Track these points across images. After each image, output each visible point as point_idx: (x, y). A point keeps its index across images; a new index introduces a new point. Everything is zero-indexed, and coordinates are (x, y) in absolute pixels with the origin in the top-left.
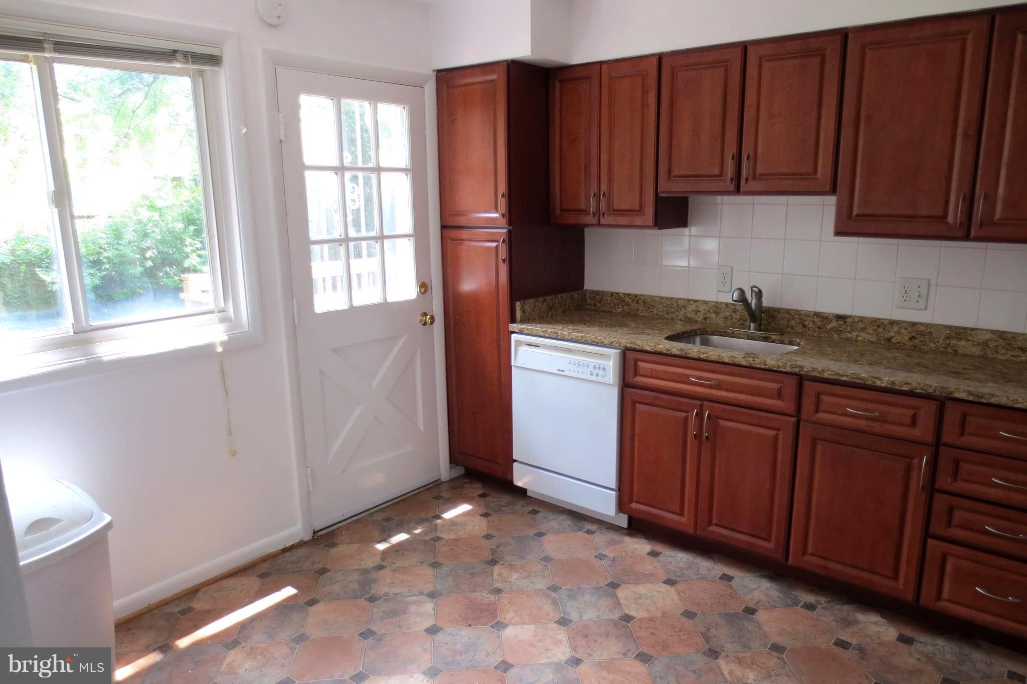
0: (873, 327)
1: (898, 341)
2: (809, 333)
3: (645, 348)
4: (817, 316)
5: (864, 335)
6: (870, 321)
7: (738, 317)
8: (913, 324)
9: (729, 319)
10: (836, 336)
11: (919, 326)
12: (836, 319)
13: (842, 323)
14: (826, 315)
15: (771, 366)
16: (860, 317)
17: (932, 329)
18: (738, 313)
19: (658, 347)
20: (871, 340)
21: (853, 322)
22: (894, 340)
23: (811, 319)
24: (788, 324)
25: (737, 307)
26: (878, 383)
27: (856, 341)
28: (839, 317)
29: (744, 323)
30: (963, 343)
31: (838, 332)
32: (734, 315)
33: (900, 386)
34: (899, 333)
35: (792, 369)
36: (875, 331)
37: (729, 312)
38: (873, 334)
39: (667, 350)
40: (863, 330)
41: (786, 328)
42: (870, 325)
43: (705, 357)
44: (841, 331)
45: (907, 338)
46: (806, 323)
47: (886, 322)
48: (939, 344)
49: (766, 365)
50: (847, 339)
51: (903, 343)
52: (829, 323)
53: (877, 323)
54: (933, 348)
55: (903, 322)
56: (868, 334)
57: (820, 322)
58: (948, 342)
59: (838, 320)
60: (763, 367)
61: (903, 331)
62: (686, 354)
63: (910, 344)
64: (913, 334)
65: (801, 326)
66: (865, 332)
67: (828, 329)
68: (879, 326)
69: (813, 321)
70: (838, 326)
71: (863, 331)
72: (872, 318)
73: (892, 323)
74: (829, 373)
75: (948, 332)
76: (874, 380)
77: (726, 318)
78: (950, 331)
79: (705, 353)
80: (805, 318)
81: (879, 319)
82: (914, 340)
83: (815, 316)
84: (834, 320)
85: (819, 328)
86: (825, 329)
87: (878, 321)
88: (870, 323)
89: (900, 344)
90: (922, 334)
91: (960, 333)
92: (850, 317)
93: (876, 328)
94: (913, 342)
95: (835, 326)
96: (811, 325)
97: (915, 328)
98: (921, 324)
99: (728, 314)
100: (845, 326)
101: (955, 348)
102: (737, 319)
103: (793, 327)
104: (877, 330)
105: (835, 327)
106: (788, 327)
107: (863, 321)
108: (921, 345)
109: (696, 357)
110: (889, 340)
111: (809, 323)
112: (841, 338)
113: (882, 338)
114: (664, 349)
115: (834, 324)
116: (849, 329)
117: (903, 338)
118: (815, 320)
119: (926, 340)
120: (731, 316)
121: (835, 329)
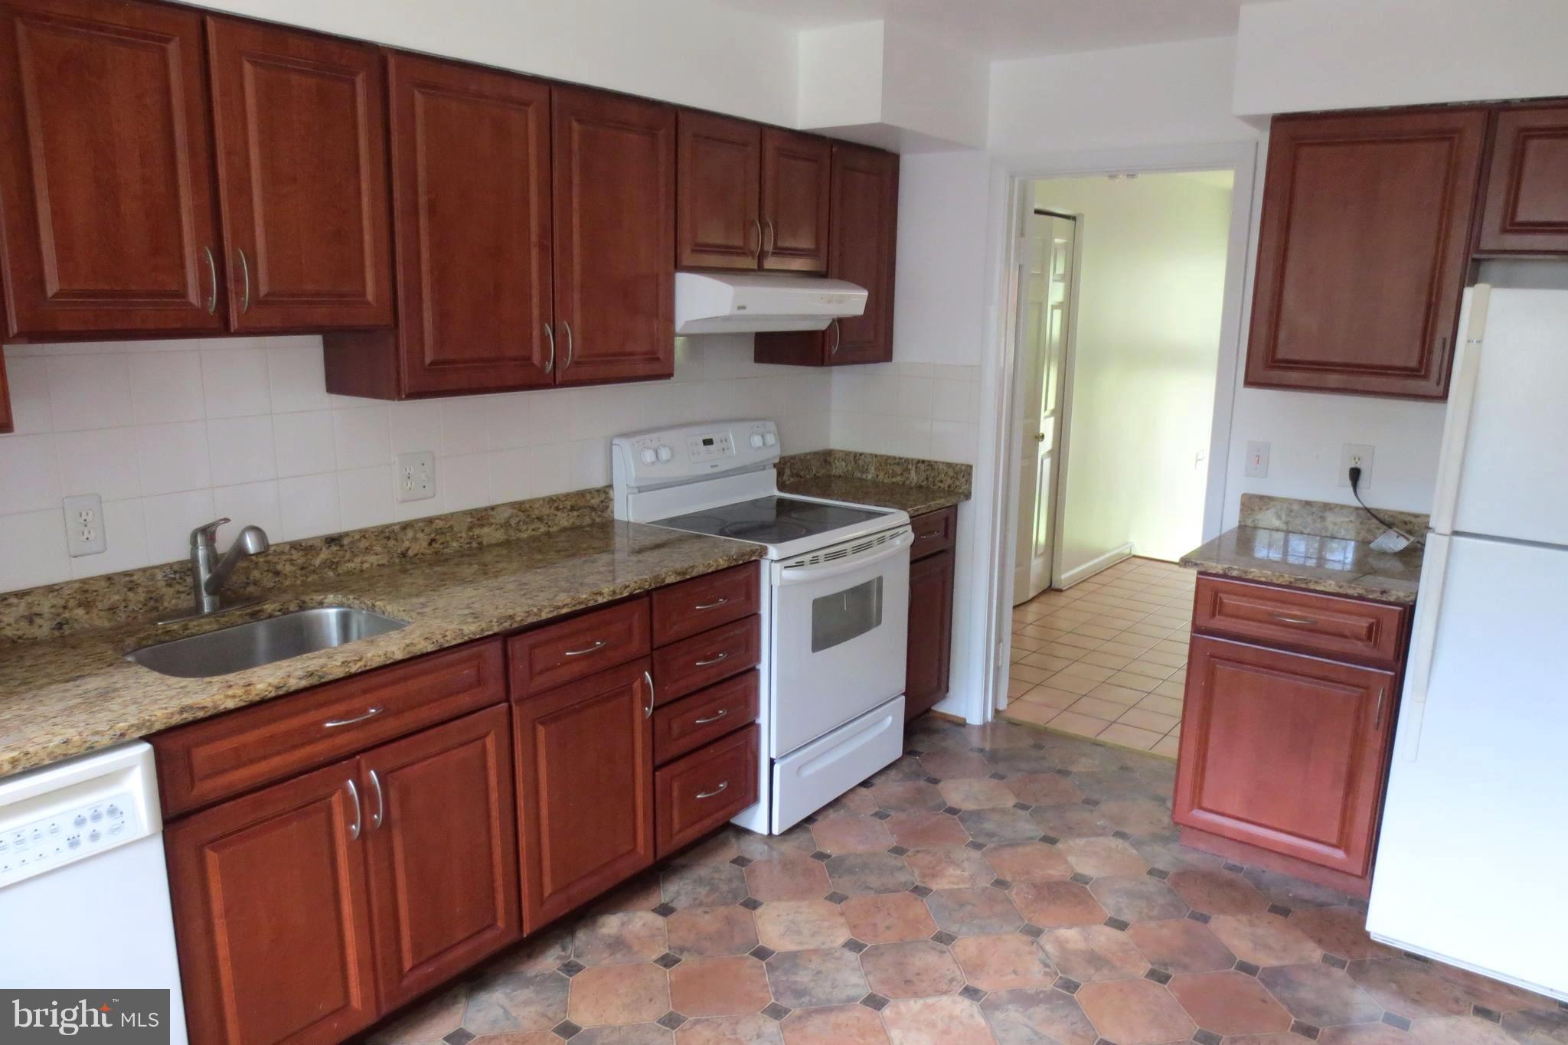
0: (381, 542)
1: (416, 551)
2: (287, 583)
3: (222, 707)
4: (296, 549)
5: (372, 559)
6: (376, 534)
7: (142, 597)
8: (430, 521)
9: (122, 608)
10: (331, 574)
11: (437, 521)
12: (327, 545)
13: (338, 548)
14: (310, 543)
15: (471, 636)
16: (360, 531)
17: (452, 523)
18: (140, 590)
19: (254, 693)
20: (381, 562)
21: (352, 543)
22: (411, 553)
23: (288, 557)
24: (248, 578)
25: (135, 578)
26: (601, 600)
27: (362, 571)
28: (332, 540)
29: (158, 605)
30: (486, 530)
31: (334, 567)
32: (131, 595)
33: (621, 594)
34: (415, 539)
35: (501, 627)
36: (385, 547)
37: (118, 593)
38: (383, 553)
39: (278, 688)
40: (368, 550)
41: (245, 588)
42: (376, 540)
43: (360, 667)
44: (337, 563)
45: (425, 544)
46: (280, 567)
47: (397, 528)
48: (462, 540)
49: (465, 636)
50: (349, 573)
51: (422, 554)
52: (318, 555)
53: (386, 534)
54: (458, 548)
55: (417, 521)
56: (377, 554)
57: (302, 558)
58: (471, 534)
59: (330, 546)
60: (459, 641)
61: (420, 535)
62: (320, 677)
63: (430, 552)
64: (433, 535)
65: (271, 574)
66: (372, 552)
67: (317, 565)
68: (388, 538)
69: (291, 560)
70: (329, 556)
71: (369, 553)
72: (377, 527)
73: (405, 526)
74: (547, 610)
75: (470, 520)
76: (595, 597)
77: (112, 609)
78: (472, 518)
79: (359, 660)
80: (275, 559)
81: (387, 526)
82: (434, 545)
83: (292, 549)
84: (324, 549)
85: (302, 568)
86: (313, 568)
87: (387, 530)
88: (376, 536)
89: (419, 556)
90: (441, 532)
91: (481, 517)
92: (347, 534)
93: (385, 541)
94: (434, 548)
95: (326, 557)
96: (288, 568)
97: (434, 526)
98: (439, 518)
99: (117, 597)
100: (341, 553)
101: (480, 540)
102: (140, 602)
103: (259, 581)
104: (386, 544)
105: (327, 559)
106: (248, 584)
107: (367, 536)
108: (444, 548)
109: (342, 676)
110: (404, 555)
111: (284, 565)
112: (339, 575)
113: (395, 554)
114: (270, 689)
115: (324, 555)
116: (348, 555)
117: (421, 544)
118: (294, 557)
119: (448, 539)
120: (124, 600)
121: (328, 561)
